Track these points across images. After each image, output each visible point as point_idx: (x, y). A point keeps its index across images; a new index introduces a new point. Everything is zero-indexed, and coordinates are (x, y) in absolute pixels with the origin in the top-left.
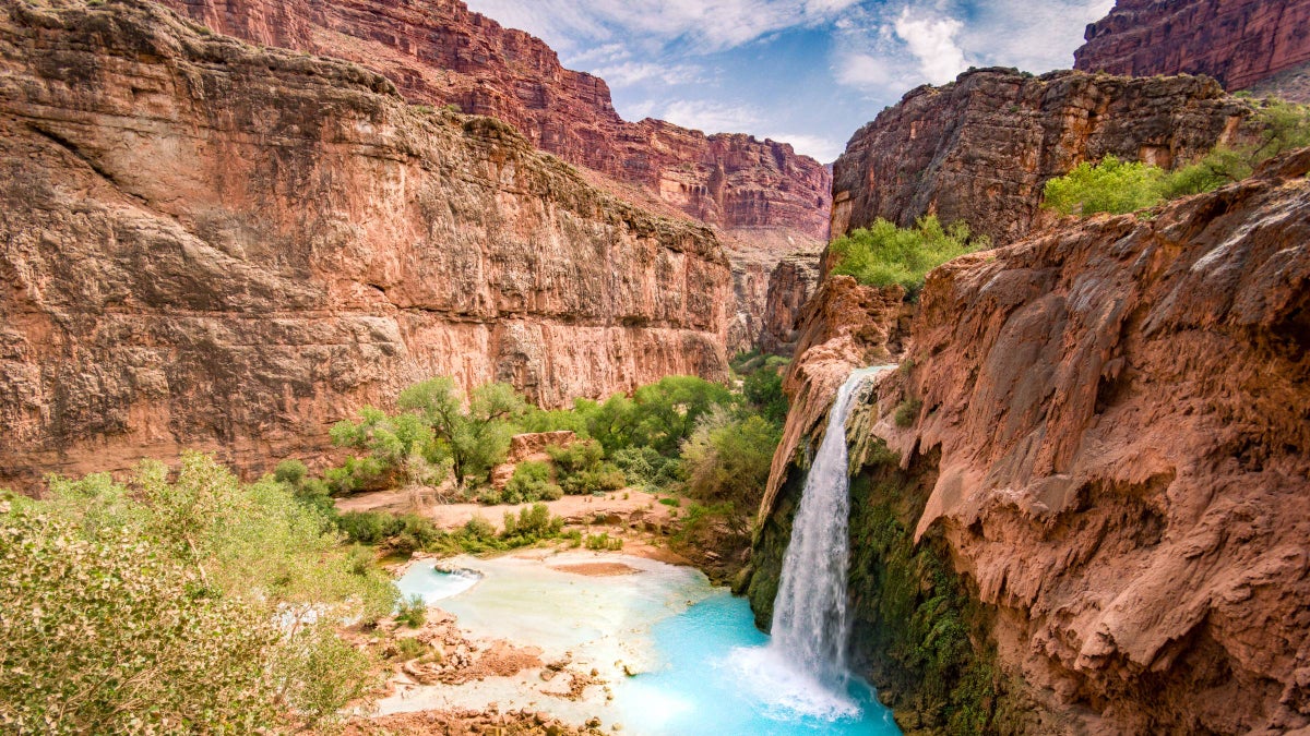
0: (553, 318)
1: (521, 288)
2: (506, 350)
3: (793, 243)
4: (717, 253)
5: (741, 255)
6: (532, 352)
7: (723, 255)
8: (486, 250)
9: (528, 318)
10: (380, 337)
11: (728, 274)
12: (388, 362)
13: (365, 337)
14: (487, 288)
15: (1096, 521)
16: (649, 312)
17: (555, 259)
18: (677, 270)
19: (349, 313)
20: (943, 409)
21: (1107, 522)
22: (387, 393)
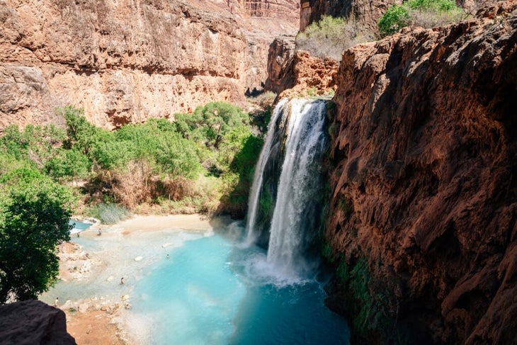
0: (139, 69)
1: (120, 50)
2: (111, 88)
3: (283, 28)
4: (238, 32)
5: (254, 34)
6: (127, 89)
7: (242, 33)
8: (98, 27)
9: (124, 69)
10: (30, 79)
11: (245, 46)
12: (37, 95)
13: (21, 79)
14: (98, 50)
15: (413, 182)
16: (198, 65)
17: (141, 34)
18: (215, 42)
19: (10, 64)
20: (350, 125)
21: (418, 182)
22: (36, 113)
